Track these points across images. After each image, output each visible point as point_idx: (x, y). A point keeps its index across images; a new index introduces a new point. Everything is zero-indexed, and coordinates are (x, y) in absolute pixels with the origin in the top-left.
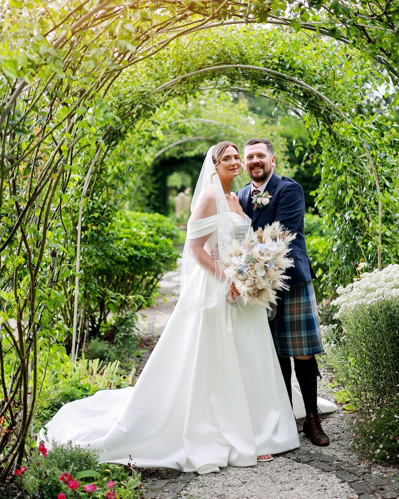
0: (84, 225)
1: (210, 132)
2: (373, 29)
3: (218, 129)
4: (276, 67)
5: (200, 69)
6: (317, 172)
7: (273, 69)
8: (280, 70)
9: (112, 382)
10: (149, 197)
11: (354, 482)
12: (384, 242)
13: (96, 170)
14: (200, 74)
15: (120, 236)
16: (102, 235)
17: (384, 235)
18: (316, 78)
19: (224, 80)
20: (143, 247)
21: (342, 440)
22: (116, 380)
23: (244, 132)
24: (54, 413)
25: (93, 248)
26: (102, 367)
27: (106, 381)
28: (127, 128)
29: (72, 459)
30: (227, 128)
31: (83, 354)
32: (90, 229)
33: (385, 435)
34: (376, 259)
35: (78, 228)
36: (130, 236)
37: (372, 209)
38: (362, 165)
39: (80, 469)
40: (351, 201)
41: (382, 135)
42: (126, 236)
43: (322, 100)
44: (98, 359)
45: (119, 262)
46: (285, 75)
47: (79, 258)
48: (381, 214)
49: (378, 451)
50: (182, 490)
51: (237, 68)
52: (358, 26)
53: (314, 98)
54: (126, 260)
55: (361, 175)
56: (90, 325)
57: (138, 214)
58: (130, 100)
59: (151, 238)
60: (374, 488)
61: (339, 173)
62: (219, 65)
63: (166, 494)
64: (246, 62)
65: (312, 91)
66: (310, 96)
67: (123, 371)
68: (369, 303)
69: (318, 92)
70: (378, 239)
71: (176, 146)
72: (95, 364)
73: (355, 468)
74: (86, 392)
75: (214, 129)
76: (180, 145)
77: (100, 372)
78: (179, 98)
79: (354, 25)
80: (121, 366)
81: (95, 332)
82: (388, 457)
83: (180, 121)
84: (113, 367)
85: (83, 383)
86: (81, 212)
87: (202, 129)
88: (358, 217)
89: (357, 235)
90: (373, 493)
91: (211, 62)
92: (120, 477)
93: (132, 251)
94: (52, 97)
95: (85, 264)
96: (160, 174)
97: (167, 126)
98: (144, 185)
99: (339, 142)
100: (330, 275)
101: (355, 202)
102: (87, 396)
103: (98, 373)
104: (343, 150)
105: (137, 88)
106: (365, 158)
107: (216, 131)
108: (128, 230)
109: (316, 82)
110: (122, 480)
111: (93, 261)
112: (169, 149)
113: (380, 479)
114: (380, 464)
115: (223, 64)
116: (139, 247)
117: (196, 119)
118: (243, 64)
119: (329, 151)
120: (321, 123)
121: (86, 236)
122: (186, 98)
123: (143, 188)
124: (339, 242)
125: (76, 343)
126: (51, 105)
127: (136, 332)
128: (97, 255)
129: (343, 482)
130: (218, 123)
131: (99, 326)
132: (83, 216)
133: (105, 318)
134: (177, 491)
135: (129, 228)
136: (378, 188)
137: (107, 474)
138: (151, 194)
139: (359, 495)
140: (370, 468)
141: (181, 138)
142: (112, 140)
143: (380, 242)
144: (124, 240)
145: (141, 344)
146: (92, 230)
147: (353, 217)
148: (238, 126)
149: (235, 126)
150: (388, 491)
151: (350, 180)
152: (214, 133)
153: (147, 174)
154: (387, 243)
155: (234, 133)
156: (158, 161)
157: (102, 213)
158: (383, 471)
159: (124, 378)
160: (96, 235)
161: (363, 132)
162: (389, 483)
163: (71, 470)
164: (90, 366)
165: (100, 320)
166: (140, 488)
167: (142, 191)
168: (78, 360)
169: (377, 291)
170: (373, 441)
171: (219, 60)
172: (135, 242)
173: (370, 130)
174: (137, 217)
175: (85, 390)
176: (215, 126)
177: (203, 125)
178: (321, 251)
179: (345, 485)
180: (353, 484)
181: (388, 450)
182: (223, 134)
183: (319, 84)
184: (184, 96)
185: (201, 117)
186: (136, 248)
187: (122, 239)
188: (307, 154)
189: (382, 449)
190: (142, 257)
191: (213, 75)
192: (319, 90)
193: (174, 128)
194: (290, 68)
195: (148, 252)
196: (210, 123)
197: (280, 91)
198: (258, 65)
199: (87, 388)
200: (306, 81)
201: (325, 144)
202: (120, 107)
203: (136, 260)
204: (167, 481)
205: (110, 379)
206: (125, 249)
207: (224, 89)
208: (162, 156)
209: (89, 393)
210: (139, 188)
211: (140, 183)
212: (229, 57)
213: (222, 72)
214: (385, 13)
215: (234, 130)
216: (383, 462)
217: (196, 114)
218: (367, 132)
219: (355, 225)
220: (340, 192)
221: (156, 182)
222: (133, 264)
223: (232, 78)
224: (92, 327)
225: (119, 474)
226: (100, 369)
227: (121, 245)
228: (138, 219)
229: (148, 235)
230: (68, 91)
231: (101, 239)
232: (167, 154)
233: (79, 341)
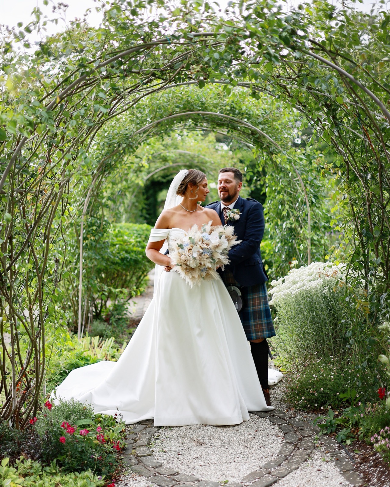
0: (85, 236)
1: (186, 160)
2: (292, 87)
3: (192, 158)
4: (228, 112)
5: (170, 115)
6: (264, 191)
7: (226, 114)
8: (231, 115)
9: (108, 353)
10: (141, 211)
11: (282, 424)
12: (313, 244)
13: (93, 194)
14: (171, 119)
15: (115, 243)
16: (100, 243)
17: (312, 239)
18: (260, 121)
19: (190, 122)
20: (132, 251)
21: (277, 394)
22: (111, 352)
23: (211, 159)
24: (64, 378)
25: (92, 253)
26: (101, 342)
27: (104, 353)
28: (116, 161)
29: (74, 412)
30: (198, 157)
31: (87, 333)
32: (89, 239)
33: (307, 390)
34: (307, 257)
35: (81, 238)
36: (122, 243)
37: (304, 220)
38: (296, 186)
39: (79, 419)
40: (288, 213)
41: (311, 163)
42: (119, 243)
43: (264, 137)
44: (98, 337)
45: (114, 263)
46: (235, 119)
47: (82, 260)
48: (310, 223)
49: (301, 401)
50: (156, 432)
51: (199, 114)
52: (281, 86)
53: (258, 135)
54: (119, 261)
55: (295, 194)
56: (94, 310)
57: (131, 224)
58: (117, 140)
59: (138, 244)
60: (296, 429)
61: (279, 193)
62: (185, 112)
63: (143, 436)
64: (205, 109)
65: (256, 131)
66: (256, 134)
67: (117, 345)
68: (294, 292)
69: (261, 132)
70: (308, 242)
71: (162, 170)
72: (96, 340)
73: (284, 415)
74: (87, 361)
75: (188, 157)
76: (164, 169)
77: (100, 346)
78: (157, 137)
79: (278, 84)
80: (116, 342)
81: (97, 316)
82: (309, 406)
83: (162, 151)
84: (110, 342)
85: (85, 354)
86: (82, 227)
87: (180, 158)
88: (293, 226)
89: (293, 239)
90: (295, 433)
91: (178, 110)
92: (109, 424)
93: (124, 254)
94: (50, 145)
95: (86, 265)
96: (151, 192)
97: (150, 157)
98: (137, 201)
99: (278, 169)
100: (274, 269)
101: (291, 214)
102: (88, 364)
103: (98, 346)
104: (281, 175)
105: (123, 131)
106: (298, 180)
107: (190, 159)
108: (121, 238)
109: (260, 123)
110: (111, 426)
111: (93, 263)
112: (156, 173)
113: (301, 422)
114: (303, 411)
115: (188, 111)
116: (129, 251)
117: (174, 151)
118: (203, 110)
119: (272, 175)
120: (265, 154)
121: (87, 244)
122: (162, 137)
123: (137, 204)
124: (279, 245)
125: (82, 325)
126: (50, 151)
127: (129, 315)
128: (95, 259)
129: (274, 425)
130: (192, 153)
131: (100, 311)
132: (84, 229)
133: (105, 305)
134: (152, 433)
135: (122, 236)
136: (308, 204)
137: (100, 422)
138: (143, 208)
139: (285, 434)
140: (295, 414)
141: (165, 165)
142: (105, 171)
143: (309, 244)
144: (117, 246)
145: (133, 325)
146: (91, 240)
147: (289, 226)
148: (207, 155)
149: (204, 155)
150: (306, 431)
151: (286, 198)
152: (189, 161)
153: (139, 193)
154: (315, 245)
155: (204, 161)
156: (149, 183)
157: (99, 227)
158: (305, 416)
159: (118, 350)
160: (94, 243)
161: (296, 161)
162: (308, 424)
163: (72, 419)
164: (92, 341)
165: (102, 307)
166: (125, 432)
167: (136, 206)
168: (83, 337)
169: (299, 283)
170: (298, 394)
171: (185, 108)
172: (126, 247)
173: (301, 159)
174: (131, 227)
175: (87, 360)
176: (189, 155)
177: (180, 155)
178: (267, 251)
179: (276, 427)
180: (281, 426)
181: (309, 401)
182: (196, 161)
183: (262, 125)
184: (161, 135)
185: (178, 149)
186: (127, 252)
187: (115, 245)
188: (255, 178)
189: (304, 400)
190: (131, 259)
191: (181, 119)
192: (262, 130)
193: (158, 158)
194: (239, 113)
195: (136, 255)
196: (185, 153)
197: (233, 130)
198: (215, 111)
199: (89, 358)
200: (252, 123)
201: (269, 170)
202: (110, 146)
203: (127, 261)
204: (145, 426)
205: (107, 352)
206: (119, 253)
207: (190, 129)
208: (151, 179)
209: (90, 362)
210: (133, 203)
211: (134, 200)
212: (192, 106)
213: (188, 117)
214: (298, 77)
215: (203, 159)
216: (305, 409)
217: (174, 147)
218: (298, 161)
219: (292, 232)
220: (280, 207)
221: (147, 199)
222: (125, 264)
223: (196, 120)
224: (96, 312)
225: (109, 422)
226: (100, 344)
227: (115, 249)
228: (131, 229)
229: (137, 242)
230: (63, 139)
231: (98, 246)
232: (155, 176)
233: (84, 323)
